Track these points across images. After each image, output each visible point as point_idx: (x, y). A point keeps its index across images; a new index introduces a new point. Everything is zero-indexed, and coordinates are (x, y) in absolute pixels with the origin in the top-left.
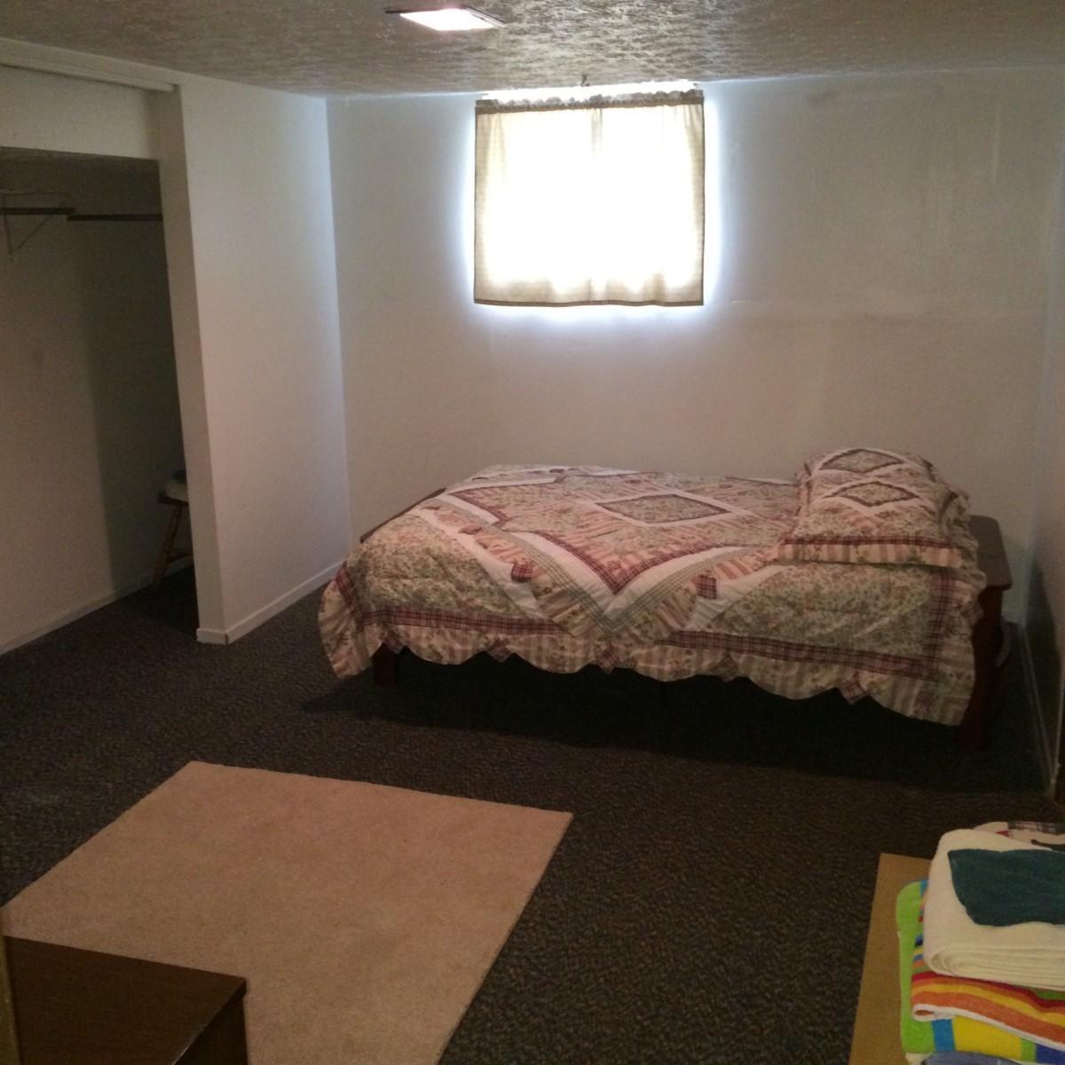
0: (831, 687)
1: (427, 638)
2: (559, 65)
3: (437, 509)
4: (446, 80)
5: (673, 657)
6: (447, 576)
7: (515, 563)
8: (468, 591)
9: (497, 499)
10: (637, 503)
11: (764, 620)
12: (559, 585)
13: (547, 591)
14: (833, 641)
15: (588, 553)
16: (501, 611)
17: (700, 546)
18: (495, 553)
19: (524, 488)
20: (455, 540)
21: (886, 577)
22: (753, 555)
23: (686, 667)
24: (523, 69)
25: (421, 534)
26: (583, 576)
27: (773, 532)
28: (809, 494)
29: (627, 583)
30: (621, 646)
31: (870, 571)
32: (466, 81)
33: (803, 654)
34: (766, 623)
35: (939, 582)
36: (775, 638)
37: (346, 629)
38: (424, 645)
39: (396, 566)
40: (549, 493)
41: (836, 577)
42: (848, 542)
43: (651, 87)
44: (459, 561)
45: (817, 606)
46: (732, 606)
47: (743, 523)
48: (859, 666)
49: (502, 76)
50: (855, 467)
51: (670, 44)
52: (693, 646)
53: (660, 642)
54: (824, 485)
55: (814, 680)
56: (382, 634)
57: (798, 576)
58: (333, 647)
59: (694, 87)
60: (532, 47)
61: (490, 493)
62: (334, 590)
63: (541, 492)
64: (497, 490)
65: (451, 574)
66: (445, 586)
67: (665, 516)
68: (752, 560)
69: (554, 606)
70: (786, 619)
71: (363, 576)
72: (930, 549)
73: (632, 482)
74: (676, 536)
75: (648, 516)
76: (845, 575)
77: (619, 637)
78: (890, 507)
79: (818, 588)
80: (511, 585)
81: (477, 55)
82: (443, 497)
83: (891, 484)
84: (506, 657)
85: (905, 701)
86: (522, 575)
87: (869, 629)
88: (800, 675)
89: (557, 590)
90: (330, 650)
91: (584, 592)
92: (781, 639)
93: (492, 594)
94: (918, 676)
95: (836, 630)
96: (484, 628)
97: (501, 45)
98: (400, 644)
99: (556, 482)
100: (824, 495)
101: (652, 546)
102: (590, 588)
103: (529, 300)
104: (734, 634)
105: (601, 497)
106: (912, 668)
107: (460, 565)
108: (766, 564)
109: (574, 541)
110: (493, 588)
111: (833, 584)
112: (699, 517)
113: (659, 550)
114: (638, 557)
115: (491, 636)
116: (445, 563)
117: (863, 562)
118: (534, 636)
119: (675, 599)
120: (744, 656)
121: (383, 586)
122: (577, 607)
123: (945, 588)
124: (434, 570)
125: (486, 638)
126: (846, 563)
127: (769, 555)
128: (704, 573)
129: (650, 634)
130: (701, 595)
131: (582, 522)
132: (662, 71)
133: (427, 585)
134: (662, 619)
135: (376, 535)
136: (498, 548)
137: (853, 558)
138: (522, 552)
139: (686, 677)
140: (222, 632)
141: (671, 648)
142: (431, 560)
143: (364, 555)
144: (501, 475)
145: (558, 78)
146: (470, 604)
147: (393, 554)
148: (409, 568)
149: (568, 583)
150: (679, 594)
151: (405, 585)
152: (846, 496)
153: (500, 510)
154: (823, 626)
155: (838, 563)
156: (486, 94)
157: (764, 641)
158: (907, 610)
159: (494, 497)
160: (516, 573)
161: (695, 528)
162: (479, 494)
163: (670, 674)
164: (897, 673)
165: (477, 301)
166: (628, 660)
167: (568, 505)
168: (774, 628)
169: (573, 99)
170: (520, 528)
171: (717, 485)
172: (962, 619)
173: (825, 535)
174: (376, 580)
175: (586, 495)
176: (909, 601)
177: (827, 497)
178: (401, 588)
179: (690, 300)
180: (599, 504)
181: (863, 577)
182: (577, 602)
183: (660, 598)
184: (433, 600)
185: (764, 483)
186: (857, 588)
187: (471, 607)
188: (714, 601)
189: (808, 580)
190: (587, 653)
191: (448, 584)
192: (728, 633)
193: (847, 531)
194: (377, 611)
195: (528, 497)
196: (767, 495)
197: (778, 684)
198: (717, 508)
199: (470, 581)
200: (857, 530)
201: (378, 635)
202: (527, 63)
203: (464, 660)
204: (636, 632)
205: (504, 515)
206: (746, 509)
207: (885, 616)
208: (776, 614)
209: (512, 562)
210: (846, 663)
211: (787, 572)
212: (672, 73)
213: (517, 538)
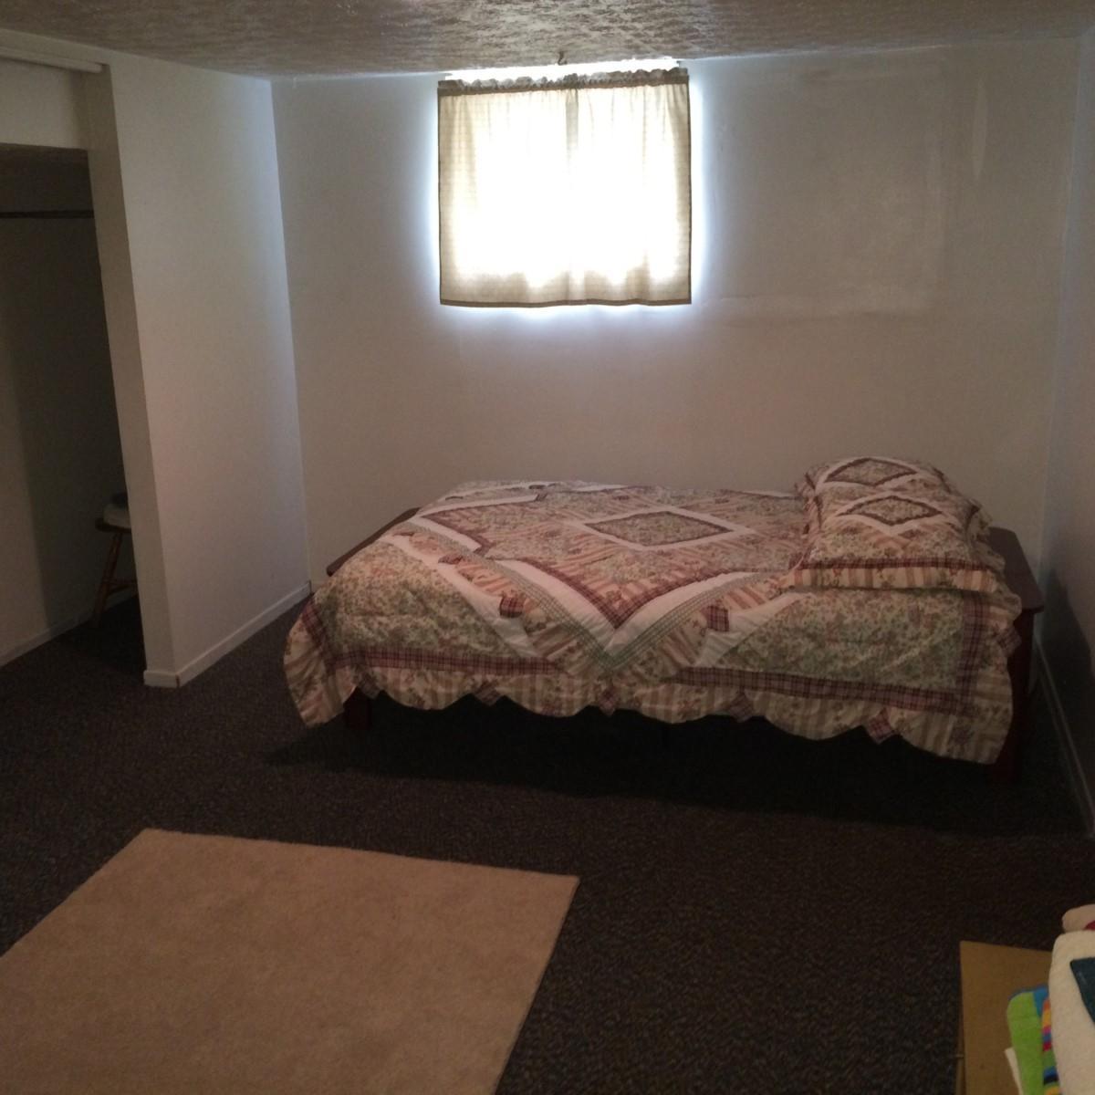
0: (854, 726)
1: (406, 681)
2: (536, 40)
3: (411, 534)
4: (407, 59)
5: (681, 696)
6: (427, 611)
7: (504, 596)
8: (452, 629)
9: (475, 522)
10: (629, 522)
11: (781, 654)
12: (554, 621)
13: (540, 626)
14: (858, 675)
15: (583, 583)
16: (489, 649)
17: (705, 572)
18: (481, 585)
19: (503, 507)
20: (435, 571)
21: (914, 603)
22: (766, 582)
23: (696, 708)
24: (497, 45)
25: (397, 565)
26: (580, 609)
27: (783, 554)
28: (819, 510)
29: (630, 615)
30: (623, 685)
31: (896, 597)
32: (429, 59)
33: (825, 690)
34: (784, 657)
35: (972, 608)
36: (795, 673)
37: (315, 672)
38: (403, 688)
39: (370, 602)
40: (533, 514)
41: (859, 604)
42: (870, 565)
43: (632, 65)
44: (441, 594)
45: (840, 637)
46: (746, 639)
47: (748, 543)
48: (886, 701)
49: (470, 53)
50: (864, 479)
51: (664, 16)
52: (704, 684)
53: (667, 680)
54: (837, 501)
55: (837, 719)
56: (356, 677)
57: (818, 604)
58: (300, 694)
59: (677, 65)
60: (510, 19)
61: (468, 514)
62: (300, 629)
63: (524, 512)
64: (475, 511)
65: (431, 610)
66: (424, 622)
67: (662, 538)
68: (766, 588)
69: (547, 644)
70: (806, 652)
71: (333, 614)
72: (961, 572)
73: (620, 498)
74: (678, 561)
75: (643, 538)
76: (869, 602)
77: (620, 675)
78: (913, 525)
79: (840, 617)
80: (499, 621)
81: (448, 28)
82: (415, 521)
83: (910, 498)
84: (495, 701)
85: (938, 738)
86: (511, 609)
87: (897, 662)
88: (822, 712)
89: (551, 625)
90: (298, 695)
91: (580, 627)
92: (801, 674)
93: (478, 631)
94: (951, 711)
95: (861, 663)
96: (470, 668)
97: (477, 16)
98: (376, 688)
99: (537, 499)
100: (838, 513)
101: (653, 574)
102: (587, 623)
103: (501, 300)
104: (749, 669)
105: (591, 517)
106: (944, 703)
107: (442, 599)
108: (781, 591)
109: (568, 569)
110: (479, 624)
111: (857, 613)
112: (698, 538)
113: (662, 577)
114: (640, 586)
115: (478, 678)
116: (425, 596)
117: (887, 587)
118: (526, 676)
119: (682, 632)
120: (759, 694)
121: (356, 624)
122: (574, 643)
123: (979, 614)
124: (412, 606)
125: (473, 680)
126: (869, 588)
127: (784, 581)
128: (714, 604)
129: (655, 672)
130: (712, 628)
131: (573, 546)
132: (648, 47)
133: (407, 621)
134: (667, 654)
135: (346, 567)
136: (482, 580)
137: (877, 583)
138: (511, 583)
139: (696, 718)
140: (173, 674)
141: (679, 687)
142: (409, 595)
143: (334, 590)
144: (477, 493)
145: (532, 55)
146: (454, 642)
147: (368, 588)
148: (384, 604)
149: (563, 617)
150: (688, 628)
151: (380, 623)
152: (863, 513)
153: (480, 534)
154: (846, 660)
155: (862, 589)
156: (450, 75)
157: (782, 677)
158: (938, 640)
159: (473, 520)
160: (506, 608)
161: (697, 550)
162: (455, 516)
163: (679, 714)
164: (929, 708)
165: (444, 302)
166: (631, 701)
167: (555, 527)
168: (793, 662)
169: (545, 79)
170: (506, 554)
171: (712, 499)
172: (999, 647)
173: (845, 558)
174: (348, 617)
175: (572, 515)
176: (941, 630)
177: (842, 514)
178: (376, 626)
179: (678, 298)
180: (587, 525)
181: (889, 605)
182: (574, 638)
183: (666, 631)
184: (412, 639)
185: (764, 497)
186: (883, 616)
187: (455, 647)
188: (724, 635)
189: (830, 609)
190: (586, 693)
191: (428, 620)
192: (741, 668)
193: (869, 553)
194: (350, 653)
195: (509, 519)
196: (769, 510)
197: (798, 723)
198: (716, 527)
199: (453, 617)
200: (880, 552)
201: (351, 679)
202: (501, 37)
203: (449, 704)
204: (641, 670)
205: (486, 540)
206: (748, 527)
207: (915, 647)
208: (794, 647)
209: (500, 595)
210: (872, 699)
211: (805, 600)
212: (658, 49)
213: (502, 567)
